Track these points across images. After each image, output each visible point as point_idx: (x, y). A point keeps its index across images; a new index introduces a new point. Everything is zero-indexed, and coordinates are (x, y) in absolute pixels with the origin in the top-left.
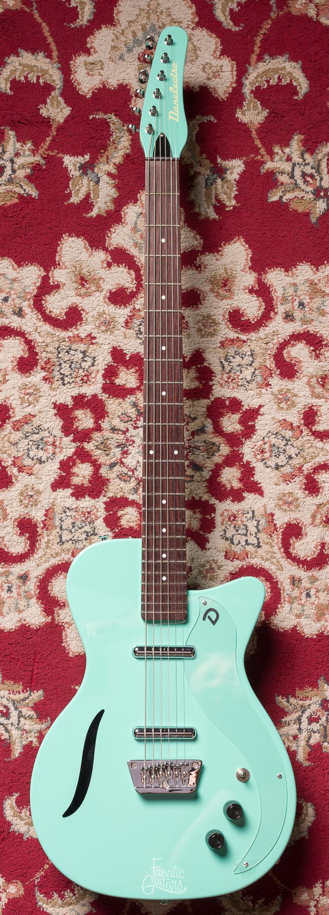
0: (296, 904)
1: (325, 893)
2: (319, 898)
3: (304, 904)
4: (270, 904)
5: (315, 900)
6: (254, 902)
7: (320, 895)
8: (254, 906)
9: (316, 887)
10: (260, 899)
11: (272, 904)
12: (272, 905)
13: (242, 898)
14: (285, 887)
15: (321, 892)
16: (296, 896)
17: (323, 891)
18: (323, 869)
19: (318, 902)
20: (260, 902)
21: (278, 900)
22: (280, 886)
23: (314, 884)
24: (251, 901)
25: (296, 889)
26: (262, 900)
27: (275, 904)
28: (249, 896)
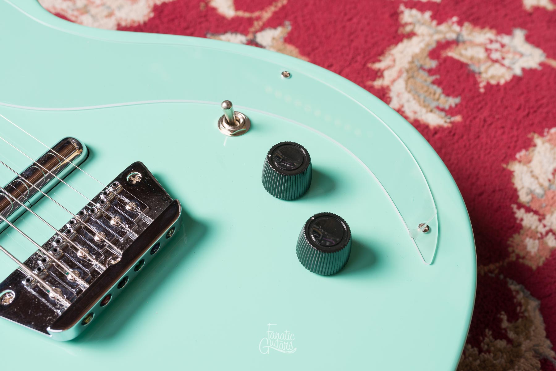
0: (538, 268)
1: (541, 212)
2: (545, 226)
3: (546, 254)
4: (518, 308)
5: (547, 233)
6: (500, 334)
7: (540, 220)
8: (510, 341)
9: (522, 220)
10: (501, 320)
11: (520, 305)
12: (523, 308)
13: (480, 351)
14: (497, 264)
15: (536, 217)
16: (524, 258)
17: (536, 213)
18: (494, 191)
19: (551, 231)
20: (505, 324)
21: (518, 292)
22: (491, 271)
23: (515, 219)
24: (496, 339)
25: (510, 249)
26: (504, 317)
27: (523, 301)
28: (484, 336)
